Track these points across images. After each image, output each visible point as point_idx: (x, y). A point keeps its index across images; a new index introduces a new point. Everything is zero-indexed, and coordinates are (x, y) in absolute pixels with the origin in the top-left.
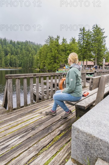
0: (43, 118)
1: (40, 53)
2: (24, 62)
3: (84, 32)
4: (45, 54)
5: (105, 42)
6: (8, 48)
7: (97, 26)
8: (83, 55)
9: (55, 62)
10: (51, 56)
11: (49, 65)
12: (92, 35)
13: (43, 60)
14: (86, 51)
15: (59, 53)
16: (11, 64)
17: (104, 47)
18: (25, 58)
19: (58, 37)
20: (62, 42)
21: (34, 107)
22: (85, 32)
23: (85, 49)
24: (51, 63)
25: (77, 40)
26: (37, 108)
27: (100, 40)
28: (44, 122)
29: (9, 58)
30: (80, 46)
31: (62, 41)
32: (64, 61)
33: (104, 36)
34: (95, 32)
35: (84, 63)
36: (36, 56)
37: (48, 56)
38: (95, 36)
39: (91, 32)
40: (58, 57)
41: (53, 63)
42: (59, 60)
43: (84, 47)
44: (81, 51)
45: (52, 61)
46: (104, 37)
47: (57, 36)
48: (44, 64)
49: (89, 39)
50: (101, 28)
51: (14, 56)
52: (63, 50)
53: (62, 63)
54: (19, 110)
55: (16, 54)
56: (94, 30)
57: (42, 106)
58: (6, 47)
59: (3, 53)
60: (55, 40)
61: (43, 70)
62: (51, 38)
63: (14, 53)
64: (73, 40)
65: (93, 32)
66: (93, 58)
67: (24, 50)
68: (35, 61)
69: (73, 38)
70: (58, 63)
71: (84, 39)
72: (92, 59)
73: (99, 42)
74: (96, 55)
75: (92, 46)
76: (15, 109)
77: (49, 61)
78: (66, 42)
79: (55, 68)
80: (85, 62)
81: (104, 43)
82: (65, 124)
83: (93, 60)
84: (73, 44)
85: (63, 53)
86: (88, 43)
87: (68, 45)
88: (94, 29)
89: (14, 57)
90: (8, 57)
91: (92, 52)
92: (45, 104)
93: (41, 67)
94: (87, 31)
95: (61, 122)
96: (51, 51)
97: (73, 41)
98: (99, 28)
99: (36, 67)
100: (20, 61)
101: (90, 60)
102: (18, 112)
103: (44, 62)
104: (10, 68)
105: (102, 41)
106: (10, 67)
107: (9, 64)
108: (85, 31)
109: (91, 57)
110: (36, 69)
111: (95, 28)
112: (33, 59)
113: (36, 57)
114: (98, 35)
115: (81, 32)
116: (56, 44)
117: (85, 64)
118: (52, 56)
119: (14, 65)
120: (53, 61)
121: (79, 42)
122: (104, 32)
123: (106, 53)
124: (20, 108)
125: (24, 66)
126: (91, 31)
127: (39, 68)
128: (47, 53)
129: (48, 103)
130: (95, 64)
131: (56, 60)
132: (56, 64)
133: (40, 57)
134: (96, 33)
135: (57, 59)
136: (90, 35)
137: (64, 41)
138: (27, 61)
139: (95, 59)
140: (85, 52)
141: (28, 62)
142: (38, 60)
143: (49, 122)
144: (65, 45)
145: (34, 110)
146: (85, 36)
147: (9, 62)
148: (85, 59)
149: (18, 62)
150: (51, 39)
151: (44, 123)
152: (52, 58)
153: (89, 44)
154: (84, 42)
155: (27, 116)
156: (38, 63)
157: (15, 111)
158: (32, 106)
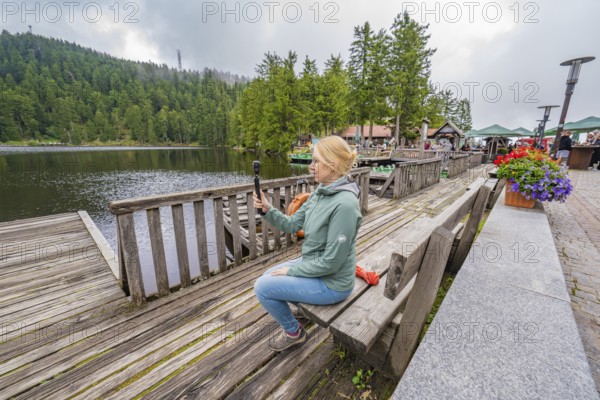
0: (229, 343)
1: (245, 103)
2: (203, 129)
3: (366, 37)
4: (257, 107)
5: (428, 66)
6: (160, 91)
7: (407, 17)
8: (363, 107)
9: (284, 129)
10: (274, 112)
11: (269, 137)
12: (391, 48)
13: (252, 123)
14: (372, 95)
15: (294, 104)
16: (172, 135)
17: (424, 82)
18: (206, 118)
19: (292, 56)
20: (302, 71)
21: (209, 290)
22: (371, 40)
23: (369, 91)
24: (273, 132)
25: (344, 64)
26: (216, 295)
27: (414, 62)
28: (231, 360)
29: (165, 118)
30: (355, 81)
31: (304, 67)
32: (307, 126)
33: (426, 48)
34: (399, 37)
35: (362, 131)
36: (233, 111)
37: (265, 113)
38: (399, 49)
39: (387, 38)
40: (291, 113)
41: (278, 131)
42: (294, 124)
43: (366, 83)
44: (357, 98)
45: (275, 126)
46: (428, 52)
47: (290, 53)
48: (256, 133)
49: (381, 58)
50: (420, 25)
51: (178, 112)
52: (305, 95)
53: (303, 132)
54: (164, 300)
55: (183, 108)
56: (396, 31)
57: (234, 285)
58: (156, 89)
59: (149, 106)
60: (283, 66)
61: (253, 150)
62: (272, 60)
63: (177, 104)
64: (336, 64)
65: (393, 37)
66: (389, 116)
67: (201, 95)
68: (232, 125)
69: (333, 59)
70: (291, 132)
71: (365, 61)
72: (387, 119)
73: (410, 69)
74: (399, 107)
75: (388, 80)
76: (152, 298)
77: (267, 127)
78: (315, 70)
79: (284, 144)
80: (367, 128)
81: (425, 71)
82: (296, 374)
83: (390, 121)
84: (334, 78)
85: (305, 103)
86: (377, 73)
87: (321, 80)
88: (399, 27)
89: (178, 116)
90: (163, 114)
91: (387, 98)
92: (244, 280)
93: (248, 142)
94: (377, 33)
95: (286, 361)
96: (274, 99)
97: (334, 67)
98: (413, 25)
99: (235, 142)
100: (193, 127)
101: (380, 123)
103: (255, 130)
104: (169, 145)
105: (420, 65)
106: (170, 142)
107: (165, 135)
108: (371, 36)
109: (384, 112)
110: (235, 148)
111: (401, 23)
112: (226, 120)
113: (234, 114)
114: (408, 45)
115: (357, 39)
116: (287, 76)
117: (366, 133)
118: (276, 113)
119: (180, 136)
120: (278, 125)
121: (351, 70)
122: (429, 37)
123: (429, 100)
124: (167, 295)
125: (205, 139)
126: (389, 33)
127: (244, 145)
128: (262, 104)
129: (253, 276)
130: (393, 134)
131: (287, 123)
132: (286, 135)
133: (245, 115)
134: (404, 39)
135: (288, 120)
136: (385, 48)
137: (309, 68)
138: (213, 125)
139: (395, 120)
140: (370, 98)
141: (215, 129)
142: (240, 124)
143: (246, 361)
144: (312, 80)
145: (208, 302)
146: (369, 52)
147: (164, 128)
148: (368, 119)
149: (189, 128)
150: (272, 62)
151: (229, 366)
152: (275, 118)
153: (381, 74)
154: (365, 70)
155: (183, 331)
156: (239, 131)
157: (152, 305)
158: (205, 284)
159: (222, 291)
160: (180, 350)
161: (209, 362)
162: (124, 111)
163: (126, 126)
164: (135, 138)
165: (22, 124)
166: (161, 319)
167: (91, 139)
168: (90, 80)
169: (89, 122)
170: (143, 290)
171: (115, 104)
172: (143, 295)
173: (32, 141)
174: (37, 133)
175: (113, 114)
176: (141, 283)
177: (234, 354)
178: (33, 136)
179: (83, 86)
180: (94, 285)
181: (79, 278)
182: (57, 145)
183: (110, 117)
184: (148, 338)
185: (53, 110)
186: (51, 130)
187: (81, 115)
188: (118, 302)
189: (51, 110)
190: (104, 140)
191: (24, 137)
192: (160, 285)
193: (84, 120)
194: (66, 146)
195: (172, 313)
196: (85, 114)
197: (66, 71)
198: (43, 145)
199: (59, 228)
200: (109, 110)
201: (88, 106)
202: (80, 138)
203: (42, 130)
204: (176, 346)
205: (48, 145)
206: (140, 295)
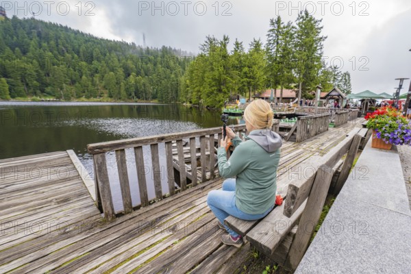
0: (175, 247)
1: (192, 72)
2: (161, 90)
3: (279, 27)
4: (200, 75)
5: (321, 48)
6: (129, 62)
7: (307, 14)
8: (276, 76)
9: (220, 91)
10: (212, 79)
11: (209, 96)
12: (296, 35)
13: (197, 86)
14: (282, 68)
15: (227, 73)
16: (138, 94)
17: (319, 59)
18: (163, 82)
19: (226, 39)
20: (233, 50)
21: (162, 209)
22: (282, 29)
23: (280, 65)
24: (212, 93)
25: (263, 45)
26: (167, 212)
27: (312, 45)
28: (176, 260)
29: (133, 82)
30: (270, 58)
31: (234, 46)
32: (236, 89)
33: (320, 35)
34: (301, 27)
35: (275, 93)
36: (183, 77)
37: (206, 79)
38: (302, 36)
39: (293, 27)
40: (225, 80)
41: (215, 92)
42: (227, 88)
43: (278, 59)
44: (272, 69)
45: (213, 88)
46: (321, 38)
47: (225, 37)
48: (199, 94)
49: (289, 42)
50: (316, 19)
51: (143, 77)
52: (235, 67)
53: (233, 93)
54: (129, 216)
55: (146, 75)
56: (299, 23)
57: (179, 205)
58: (127, 61)
59: (122, 73)
60: (220, 46)
61: (197, 106)
62: (211, 41)
63: (142, 71)
64: (257, 45)
65: (297, 27)
66: (295, 83)
67: (160, 66)
68: (182, 88)
69: (255, 41)
70: (225, 93)
71: (278, 43)
72: (293, 85)
73: (309, 50)
74: (301, 76)
75: (294, 57)
76: (120, 215)
77: (208, 90)
78: (242, 49)
79: (220, 102)
80: (278, 91)
81: (319, 52)
82: (223, 269)
83: (295, 87)
84: (256, 55)
85: (236, 72)
86: (286, 52)
87: (246, 56)
88: (301, 20)
89: (143, 80)
90: (132, 79)
91: (293, 70)
92: (187, 202)
93: (194, 100)
94: (286, 24)
95: (215, 260)
96: (212, 69)
97: (256, 47)
98: (311, 19)
99: (185, 100)
100: (153, 88)
101: (288, 88)
102: (124, 225)
103: (199, 91)
104: (136, 102)
105: (316, 48)
106: (137, 99)
107: (133, 94)
108: (282, 26)
109: (291, 80)
110: (184, 104)
111: (303, 17)
112: (178, 84)
113: (184, 79)
114: (308, 33)
115: (272, 28)
116: (222, 52)
117: (278, 95)
118: (214, 80)
119: (144, 95)
120: (215, 88)
121: (268, 49)
122: (322, 28)
123: (322, 72)
124: (130, 212)
125: (162, 97)
126: (294, 24)
127: (191, 102)
128: (204, 72)
129: (194, 198)
130: (297, 96)
131: (222, 87)
132: (221, 95)
133: (191, 80)
134: (305, 29)
135: (223, 85)
136: (292, 35)
137: (238, 47)
138: (168, 87)
139: (299, 85)
140: (280, 70)
141: (170, 91)
142: (188, 87)
143: (187, 260)
144: (240, 56)
145: (160, 218)
146: (280, 37)
147: (133, 89)
148: (279, 84)
149: (150, 89)
150: (211, 42)
151: (174, 264)
152: (213, 83)
153: (289, 53)
154: (277, 50)
155: (141, 239)
156: (187, 92)
157: (119, 220)
158: (159, 204)
159: (171, 209)
160: (139, 253)
161: (160, 262)
162: (103, 76)
163: (105, 87)
164: (111, 96)
165: (27, 85)
166: (126, 230)
167: (79, 97)
168: (78, 53)
169: (77, 84)
170: (113, 209)
171: (96, 71)
172: (113, 213)
173: (34, 97)
174: (38, 92)
175: (94, 78)
176: (111, 204)
177: (179, 255)
178: (35, 94)
179: (73, 58)
180: (77, 205)
181: (66, 200)
182: (53, 101)
183: (92, 81)
184: (115, 244)
185: (50, 75)
186: (48, 89)
187: (71, 79)
188: (94, 218)
189: (48, 75)
190: (88, 97)
191: (28, 94)
192: (125, 205)
193: (73, 82)
194: (60, 101)
195: (134, 226)
196: (74, 78)
197: (60, 46)
198: (43, 101)
199: (52, 163)
200: (92, 75)
201: (77, 73)
202: (70, 95)
203: (42, 90)
204: (136, 249)
205: (46, 101)
206: (111, 212)
